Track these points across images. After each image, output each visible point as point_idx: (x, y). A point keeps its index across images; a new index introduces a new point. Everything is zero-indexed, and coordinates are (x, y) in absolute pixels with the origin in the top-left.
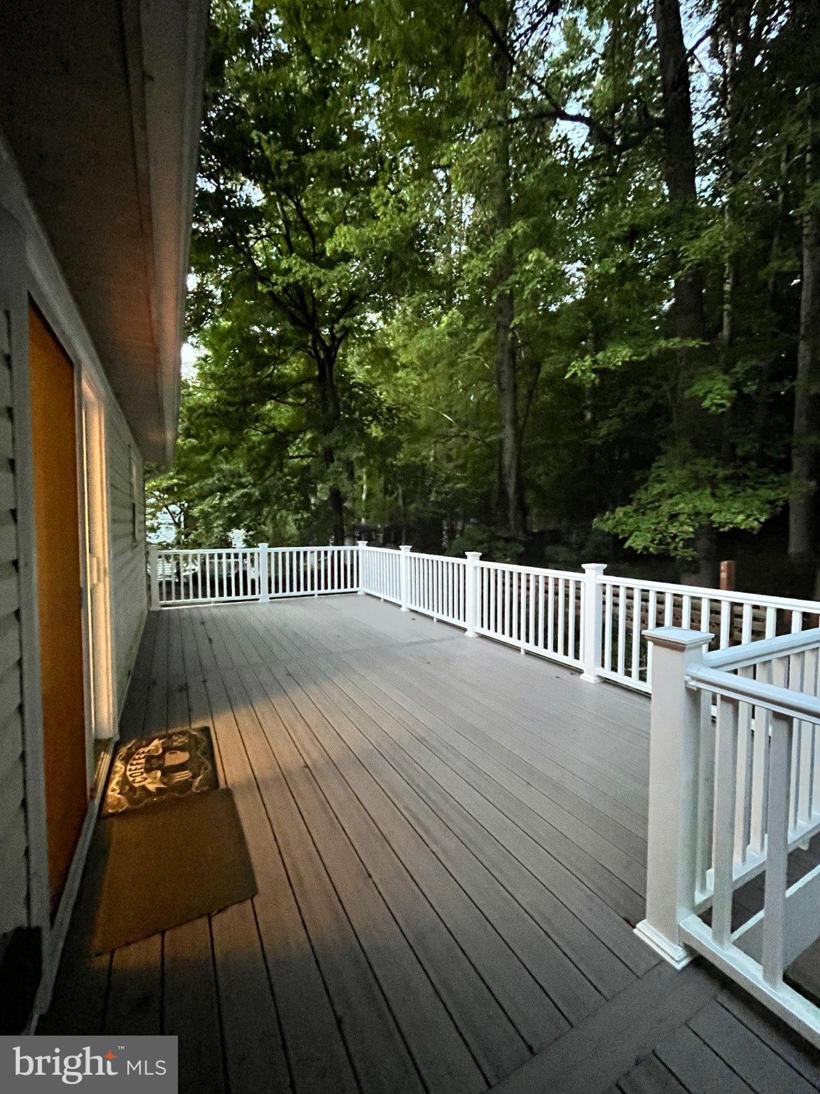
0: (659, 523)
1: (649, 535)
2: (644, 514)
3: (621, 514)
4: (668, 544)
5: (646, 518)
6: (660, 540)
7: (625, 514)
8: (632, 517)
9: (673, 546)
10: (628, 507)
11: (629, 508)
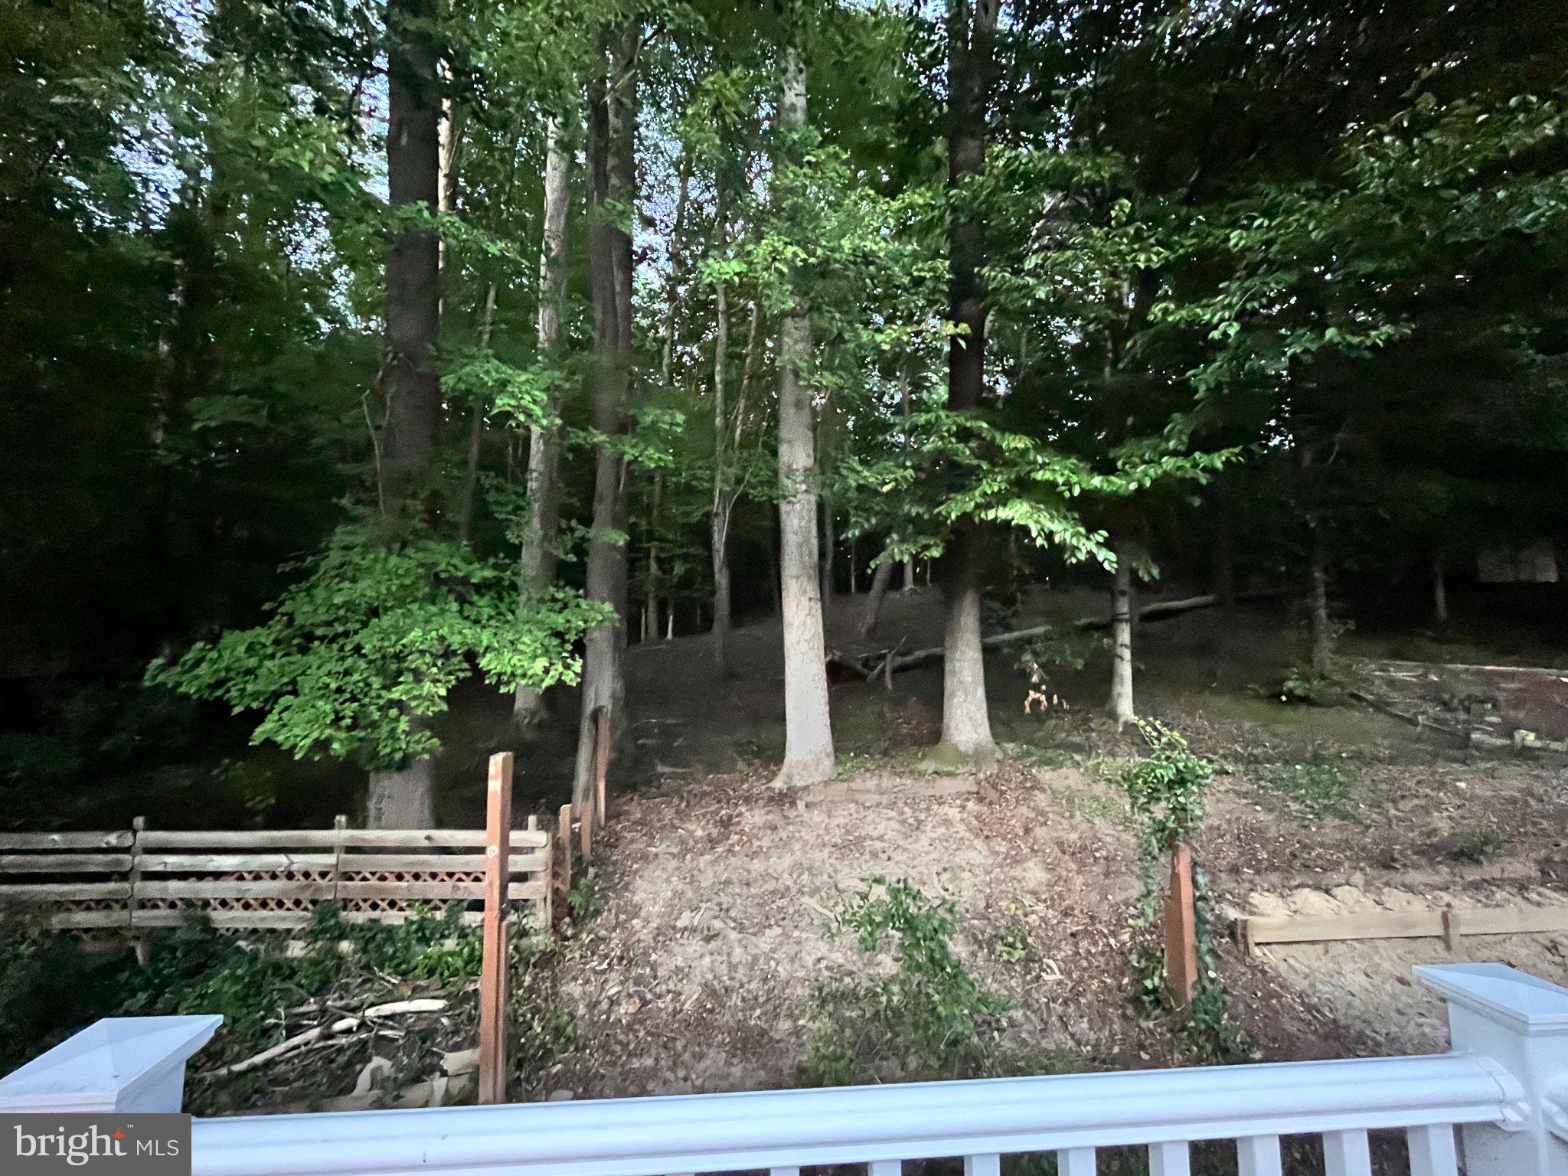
0: (347, 673)
1: (323, 705)
2: (304, 650)
3: (241, 650)
4: (374, 725)
5: (310, 658)
6: (355, 718)
7: (250, 648)
8: (272, 656)
9: (385, 730)
10: (258, 630)
11: (263, 635)
